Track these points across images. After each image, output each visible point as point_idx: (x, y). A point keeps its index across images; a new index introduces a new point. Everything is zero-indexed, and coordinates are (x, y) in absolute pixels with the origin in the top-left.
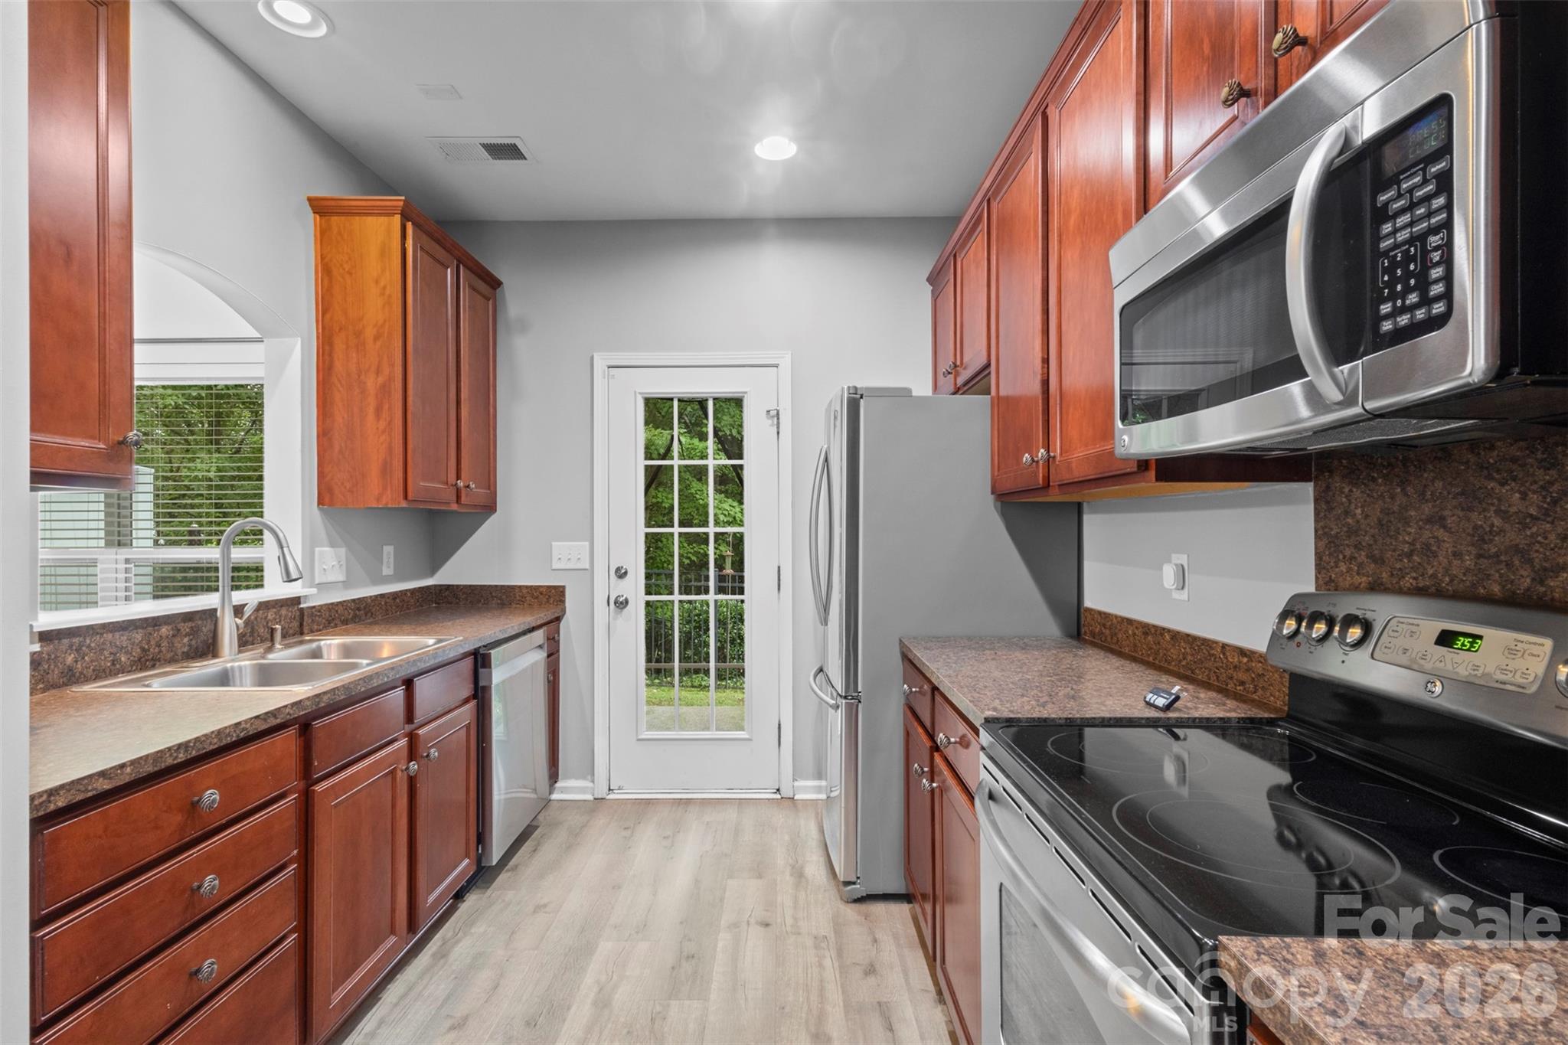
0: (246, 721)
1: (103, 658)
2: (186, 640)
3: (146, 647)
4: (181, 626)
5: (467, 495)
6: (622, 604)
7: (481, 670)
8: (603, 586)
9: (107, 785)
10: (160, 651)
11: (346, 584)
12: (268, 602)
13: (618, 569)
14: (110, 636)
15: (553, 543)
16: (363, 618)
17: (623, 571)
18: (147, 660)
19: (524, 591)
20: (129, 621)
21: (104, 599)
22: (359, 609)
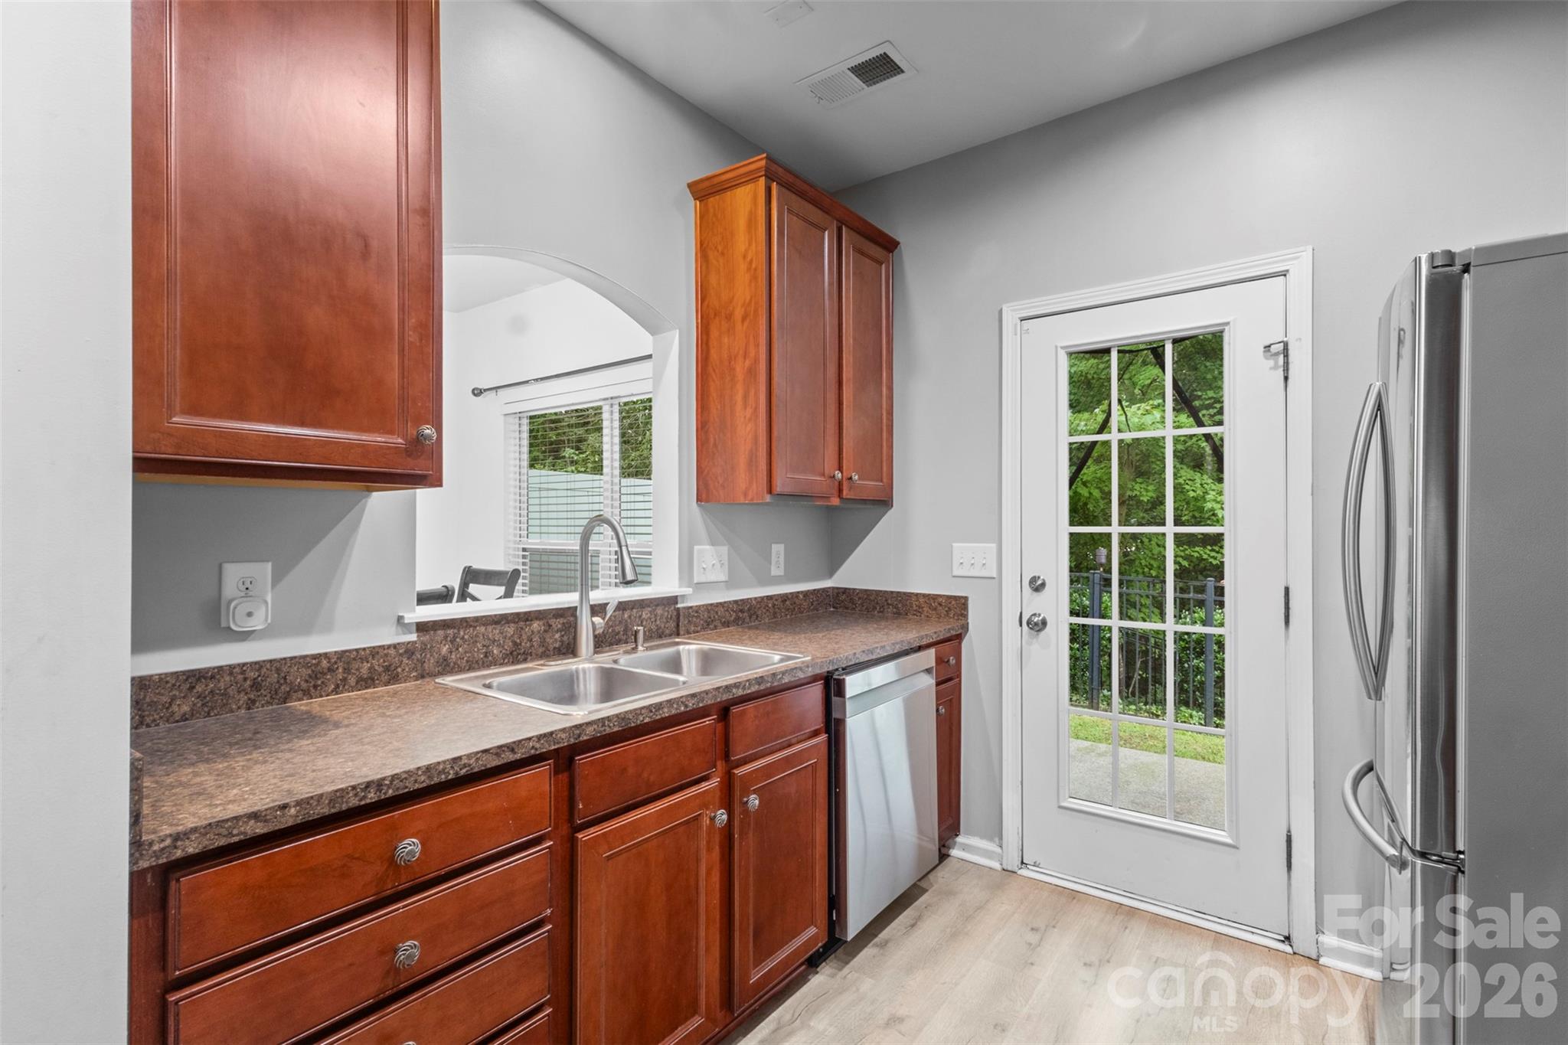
0: (469, 756)
1: (476, 650)
2: (557, 636)
3: (518, 641)
4: (552, 622)
5: (850, 489)
6: (1038, 626)
7: (835, 699)
8: (1014, 600)
9: (260, 829)
10: (532, 646)
11: (730, 584)
12: (643, 600)
13: (1033, 580)
14: (483, 629)
15: (954, 545)
16: (747, 620)
17: (1039, 582)
18: (519, 654)
19: (922, 600)
20: (501, 615)
21: (604, 584)
22: (742, 611)
